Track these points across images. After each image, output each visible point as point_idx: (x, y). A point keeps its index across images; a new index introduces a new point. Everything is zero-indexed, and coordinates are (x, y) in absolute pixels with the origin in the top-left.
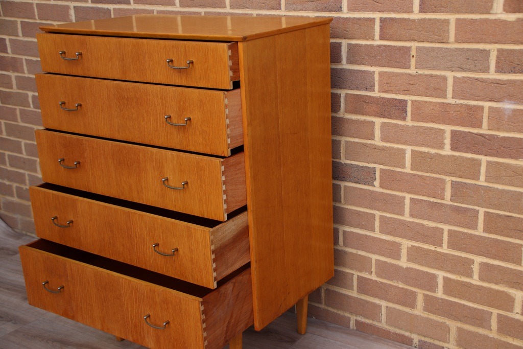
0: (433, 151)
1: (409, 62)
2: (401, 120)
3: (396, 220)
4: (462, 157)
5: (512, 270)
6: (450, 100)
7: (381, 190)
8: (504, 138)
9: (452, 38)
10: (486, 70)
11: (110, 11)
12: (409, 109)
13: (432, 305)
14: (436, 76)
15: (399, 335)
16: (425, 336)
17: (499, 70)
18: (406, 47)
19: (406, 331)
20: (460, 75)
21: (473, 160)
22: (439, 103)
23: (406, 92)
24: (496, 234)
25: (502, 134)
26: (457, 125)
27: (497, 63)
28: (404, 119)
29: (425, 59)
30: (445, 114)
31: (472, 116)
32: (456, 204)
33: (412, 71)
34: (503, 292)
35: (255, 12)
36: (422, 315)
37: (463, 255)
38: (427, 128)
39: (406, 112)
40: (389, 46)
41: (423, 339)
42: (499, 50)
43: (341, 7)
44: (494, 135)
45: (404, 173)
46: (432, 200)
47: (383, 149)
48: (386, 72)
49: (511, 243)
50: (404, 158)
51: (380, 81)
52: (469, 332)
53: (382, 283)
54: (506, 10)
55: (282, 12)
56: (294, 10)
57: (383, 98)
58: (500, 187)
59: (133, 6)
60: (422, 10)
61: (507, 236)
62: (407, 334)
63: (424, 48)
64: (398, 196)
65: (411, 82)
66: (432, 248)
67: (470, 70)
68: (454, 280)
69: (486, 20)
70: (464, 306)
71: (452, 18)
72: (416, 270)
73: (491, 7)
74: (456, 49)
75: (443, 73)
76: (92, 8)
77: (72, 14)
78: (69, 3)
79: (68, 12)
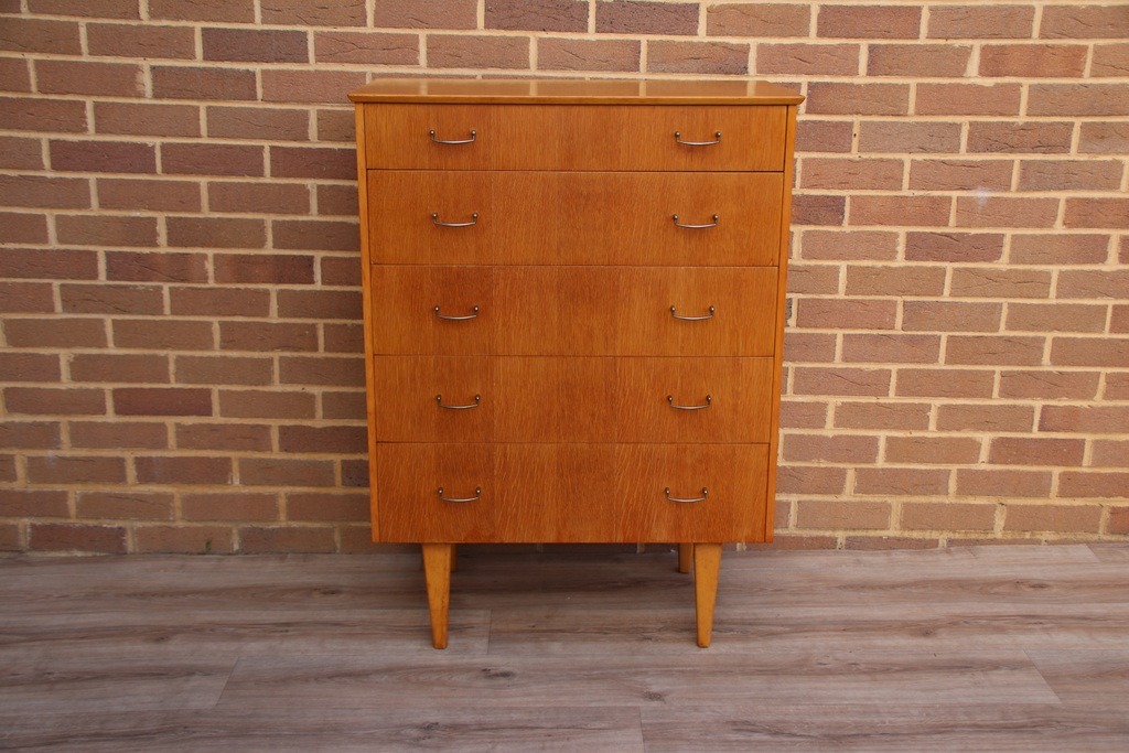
0: (879, 264)
1: (850, 143)
2: (834, 225)
3: (820, 370)
4: (921, 267)
5: (979, 406)
6: (905, 192)
7: (799, 331)
8: (976, 236)
9: (912, 109)
10: (956, 150)
11: (254, 75)
12: (847, 209)
13: (868, 482)
14: (889, 161)
15: (817, 538)
16: (854, 530)
17: (972, 149)
18: (846, 123)
19: (827, 529)
20: (920, 157)
21: (935, 269)
22: (891, 197)
23: (844, 185)
24: (961, 363)
25: (974, 231)
26: (916, 224)
27: (970, 139)
28: (840, 223)
29: (872, 138)
30: (898, 212)
31: (935, 211)
32: (909, 333)
33: (854, 155)
34: (966, 439)
35: (588, 75)
36: (853, 499)
37: (917, 400)
38: (873, 233)
39: (843, 213)
40: (820, 122)
41: (852, 534)
42: (971, 124)
43: (746, 68)
44: (963, 234)
45: (836, 300)
46: (875, 332)
47: (806, 270)
48: (814, 159)
49: (980, 371)
50: (837, 279)
51: (805, 171)
52: (919, 505)
53: (793, 468)
54: (982, 74)
55: (642, 75)
56: (664, 71)
57: (807, 196)
58: (969, 300)
59: (312, 66)
60: (870, 73)
61: (976, 364)
62: (828, 534)
63: (872, 123)
64: (826, 335)
65: (852, 171)
66: (873, 400)
67: (935, 151)
68: (902, 439)
69: (958, 85)
70: (914, 470)
71: (912, 82)
72: (847, 436)
73: (965, 69)
74: (917, 123)
75: (897, 156)
76: (205, 69)
77: (146, 80)
78: (139, 61)
79: (134, 77)
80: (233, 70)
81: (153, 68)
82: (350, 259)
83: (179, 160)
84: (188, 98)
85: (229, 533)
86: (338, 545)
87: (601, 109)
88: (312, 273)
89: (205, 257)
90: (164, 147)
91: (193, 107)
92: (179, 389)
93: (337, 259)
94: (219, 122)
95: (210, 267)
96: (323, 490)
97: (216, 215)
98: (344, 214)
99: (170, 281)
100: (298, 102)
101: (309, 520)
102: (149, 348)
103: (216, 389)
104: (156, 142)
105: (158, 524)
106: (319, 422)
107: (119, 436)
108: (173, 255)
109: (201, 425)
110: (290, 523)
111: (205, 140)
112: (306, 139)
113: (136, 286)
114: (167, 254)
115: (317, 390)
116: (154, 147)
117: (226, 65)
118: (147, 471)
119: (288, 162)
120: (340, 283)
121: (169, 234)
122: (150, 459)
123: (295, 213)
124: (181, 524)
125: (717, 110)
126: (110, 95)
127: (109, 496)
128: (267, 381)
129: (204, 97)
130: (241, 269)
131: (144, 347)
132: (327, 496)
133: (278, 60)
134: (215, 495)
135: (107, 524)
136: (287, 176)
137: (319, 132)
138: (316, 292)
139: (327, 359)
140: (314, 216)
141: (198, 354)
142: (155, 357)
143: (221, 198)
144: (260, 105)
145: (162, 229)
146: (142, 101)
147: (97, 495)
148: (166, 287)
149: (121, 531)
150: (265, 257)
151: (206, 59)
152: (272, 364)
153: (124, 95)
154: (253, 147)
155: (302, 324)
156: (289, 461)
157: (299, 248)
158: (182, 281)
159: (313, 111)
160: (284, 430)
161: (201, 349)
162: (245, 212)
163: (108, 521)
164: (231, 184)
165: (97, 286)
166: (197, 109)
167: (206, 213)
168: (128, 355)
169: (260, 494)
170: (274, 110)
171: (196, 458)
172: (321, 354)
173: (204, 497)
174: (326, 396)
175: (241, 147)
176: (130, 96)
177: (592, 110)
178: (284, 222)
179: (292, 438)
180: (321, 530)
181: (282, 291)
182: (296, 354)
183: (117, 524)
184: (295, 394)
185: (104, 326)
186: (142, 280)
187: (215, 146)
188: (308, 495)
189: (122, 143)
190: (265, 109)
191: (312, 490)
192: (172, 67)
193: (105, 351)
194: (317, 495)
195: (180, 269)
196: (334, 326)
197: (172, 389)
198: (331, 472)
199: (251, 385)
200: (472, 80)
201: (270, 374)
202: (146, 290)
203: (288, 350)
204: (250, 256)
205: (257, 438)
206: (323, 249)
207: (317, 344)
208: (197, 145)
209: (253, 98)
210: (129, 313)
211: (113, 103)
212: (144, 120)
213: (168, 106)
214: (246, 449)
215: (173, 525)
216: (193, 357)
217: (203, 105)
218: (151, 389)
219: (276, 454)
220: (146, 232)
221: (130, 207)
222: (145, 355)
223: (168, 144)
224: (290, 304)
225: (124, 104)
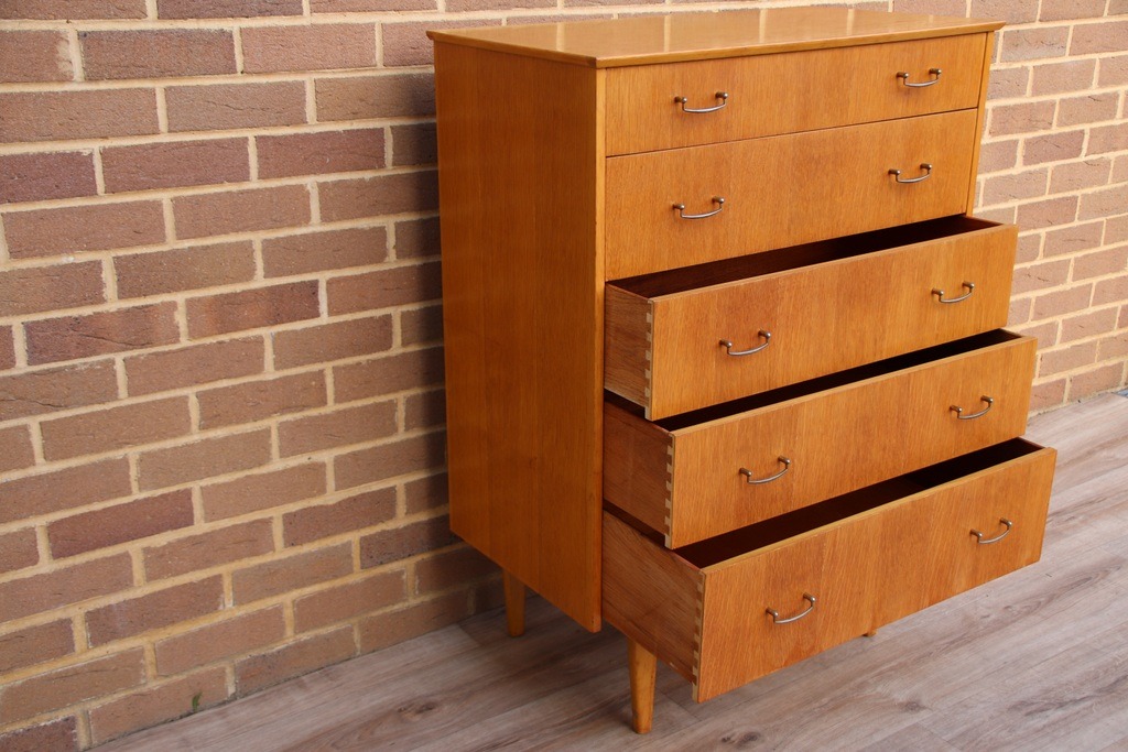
11: (231, 36)
35: (616, 11)
59: (307, 19)
76: (160, 32)
77: (73, 55)
78: (59, 25)
79: (53, 51)
80: (201, 32)
81: (83, 36)
82: (362, 276)
83: (130, 171)
84: (138, 78)
85: (221, 675)
86: (358, 646)
87: (837, 52)
88: (317, 303)
89: (173, 306)
90: (106, 154)
91: (146, 90)
92: (146, 500)
93: (346, 279)
94: (185, 110)
95: (181, 319)
96: (338, 583)
97: (186, 244)
98: (351, 217)
99: (124, 350)
100: (290, 71)
101: (323, 624)
102: (98, 451)
103: (196, 486)
104: (91, 147)
105: (122, 695)
106: (332, 496)
107: (60, 589)
108: (128, 310)
109: (179, 541)
110: (298, 637)
111: (164, 138)
112: (303, 122)
113: (74, 367)
114: (119, 312)
115: (326, 457)
116: (91, 155)
117: (191, 25)
118: (103, 626)
119: (281, 157)
120: (351, 311)
121: (121, 281)
122: (109, 608)
123: (293, 225)
124: (154, 685)
125: (933, 43)
126: (16, 82)
127: (48, 679)
128: (264, 459)
129: (162, 74)
130: (224, 314)
131: (91, 452)
132: (345, 589)
133: (262, 13)
134: (202, 630)
135: (45, 720)
136: (280, 176)
137: (318, 110)
138: (323, 327)
139: (339, 412)
140: (316, 226)
141: (169, 444)
142: (107, 462)
143: (194, 218)
144: (238, 80)
145: (109, 276)
146: (68, 87)
147: (30, 684)
148: (119, 359)
149: (70, 723)
150: (255, 292)
151: (162, 16)
152: (270, 436)
153: (39, 80)
154: (232, 140)
155: (305, 374)
156: (297, 557)
157: (298, 273)
158: (143, 346)
159: (308, 80)
160: (289, 519)
161: (174, 436)
162: (226, 233)
163: (47, 716)
164: (204, 196)
165: (13, 378)
166: (152, 93)
167: (172, 243)
168: (70, 469)
169: (261, 611)
170: (259, 86)
171: (175, 588)
172: (331, 407)
173: (185, 638)
174: (338, 461)
175: (218, 143)
176: (49, 81)
177: (829, 54)
178: (278, 239)
179: (301, 527)
180: (337, 633)
181: (279, 334)
182: (298, 415)
183: (61, 716)
184: (301, 469)
185: (29, 435)
186: (85, 356)
187: (180, 145)
188: (321, 593)
189: (42, 155)
190: (248, 85)
191: (325, 586)
192: (111, 33)
193: (31, 472)
194: (333, 591)
195: (139, 329)
196: (345, 368)
197: (136, 501)
198: (349, 556)
199: (243, 469)
200: (497, 27)
201: (267, 448)
202: (91, 369)
203: (291, 412)
204: (236, 295)
205: (254, 538)
206: (329, 268)
207: (325, 396)
208: (155, 146)
209: (231, 70)
210: (66, 407)
211: (22, 95)
212: (72, 116)
213: (108, 92)
214: (238, 557)
215: (144, 690)
216: (163, 451)
217: (159, 86)
218: (105, 510)
219: (281, 552)
220: (85, 284)
221: (59, 251)
222: (94, 464)
223: (111, 149)
224: (289, 351)
225: (39, 95)
